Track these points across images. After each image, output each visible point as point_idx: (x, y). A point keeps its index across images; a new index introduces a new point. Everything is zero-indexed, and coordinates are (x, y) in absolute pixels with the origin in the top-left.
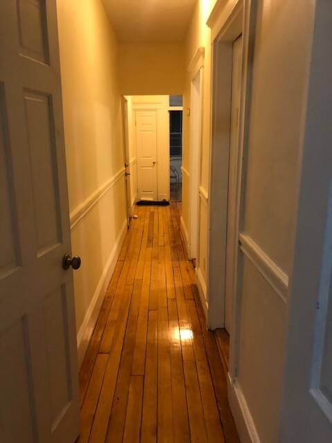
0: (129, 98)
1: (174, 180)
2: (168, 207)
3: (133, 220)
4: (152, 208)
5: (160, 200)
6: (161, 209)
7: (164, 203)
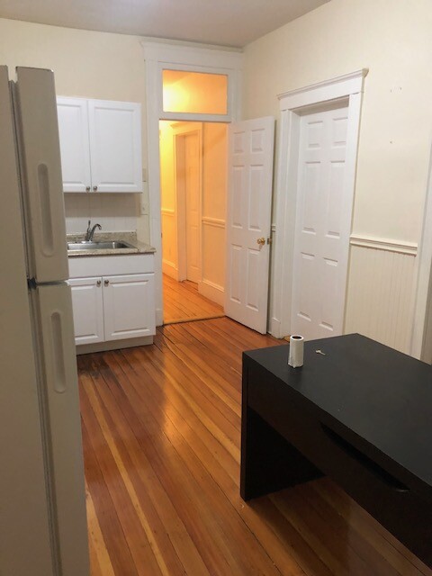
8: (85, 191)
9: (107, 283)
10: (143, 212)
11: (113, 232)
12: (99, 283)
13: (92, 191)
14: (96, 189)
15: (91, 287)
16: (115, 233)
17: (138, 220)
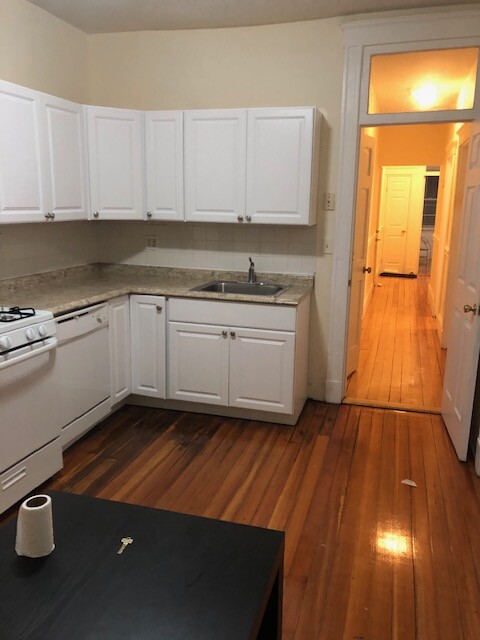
0: (384, 168)
1: (424, 253)
2: (415, 280)
3: (377, 289)
4: (397, 280)
5: (408, 273)
6: (407, 281)
7: (412, 276)
8: (236, 221)
9: (233, 334)
10: (327, 251)
11: (285, 273)
12: (224, 334)
13: (245, 221)
14: (249, 219)
15: (217, 337)
16: (287, 276)
17: (319, 261)
